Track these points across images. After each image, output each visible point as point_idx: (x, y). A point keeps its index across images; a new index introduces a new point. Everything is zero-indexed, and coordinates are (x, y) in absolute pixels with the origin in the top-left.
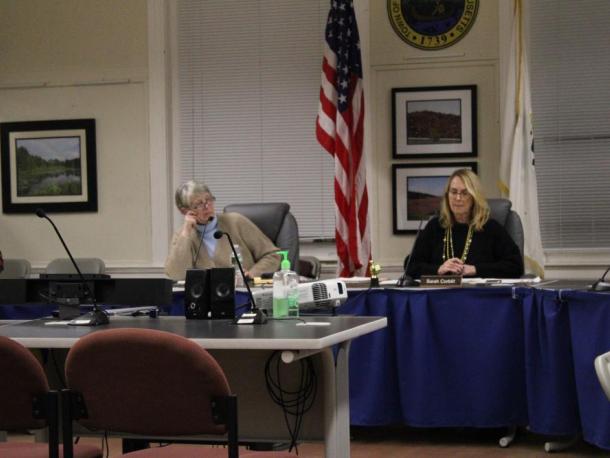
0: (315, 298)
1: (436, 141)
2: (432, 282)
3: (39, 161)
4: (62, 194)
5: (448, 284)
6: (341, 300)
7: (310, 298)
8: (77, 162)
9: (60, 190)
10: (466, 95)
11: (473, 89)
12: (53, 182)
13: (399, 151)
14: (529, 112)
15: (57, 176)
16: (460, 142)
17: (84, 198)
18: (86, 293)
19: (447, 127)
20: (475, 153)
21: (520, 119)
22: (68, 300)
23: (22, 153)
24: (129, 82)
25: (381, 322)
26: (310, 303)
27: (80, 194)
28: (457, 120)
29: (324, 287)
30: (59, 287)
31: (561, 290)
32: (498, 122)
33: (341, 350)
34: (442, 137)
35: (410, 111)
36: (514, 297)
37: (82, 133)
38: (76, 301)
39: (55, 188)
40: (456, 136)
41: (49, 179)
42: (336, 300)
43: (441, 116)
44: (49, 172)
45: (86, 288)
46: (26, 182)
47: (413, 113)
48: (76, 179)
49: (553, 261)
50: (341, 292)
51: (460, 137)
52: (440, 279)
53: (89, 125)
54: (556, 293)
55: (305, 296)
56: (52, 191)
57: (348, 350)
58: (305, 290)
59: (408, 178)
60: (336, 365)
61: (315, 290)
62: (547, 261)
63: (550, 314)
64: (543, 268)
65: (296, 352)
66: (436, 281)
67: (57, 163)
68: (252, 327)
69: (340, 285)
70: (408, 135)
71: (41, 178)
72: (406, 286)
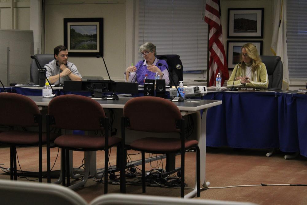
0: (195, 92)
1: (246, 31)
2: (243, 89)
3: (80, 35)
4: (89, 49)
5: (250, 90)
6: (205, 94)
7: (193, 92)
8: (95, 36)
9: (88, 47)
10: (259, 13)
11: (263, 10)
12: (85, 44)
13: (230, 35)
14: (285, 20)
15: (87, 41)
16: (256, 32)
17: (98, 51)
18: (105, 88)
19: (250, 26)
20: (262, 37)
21: (281, 24)
22: (98, 90)
23: (72, 31)
24: (118, 3)
25: (220, 102)
26: (192, 94)
27: (96, 49)
28: (255, 22)
29: (198, 88)
30: (94, 85)
31: (293, 94)
32: (273, 24)
33: (204, 112)
34: (249, 30)
35: (235, 18)
36: (276, 96)
37: (98, 23)
38: (101, 90)
39: (86, 46)
40: (254, 29)
41: (83, 42)
42: (202, 94)
43: (248, 20)
44: (84, 40)
45: (105, 86)
46: (74, 43)
47: (236, 19)
48: (95, 43)
49: (293, 83)
50: (205, 90)
51: (256, 30)
52: (246, 88)
53: (101, 21)
54: (292, 95)
55: (191, 91)
56: (85, 47)
57: (206, 112)
58: (191, 89)
59: (233, 46)
60: (201, 118)
61: (195, 89)
62: (291, 83)
63: (289, 103)
64: (289, 86)
65: (187, 111)
66: (245, 89)
67: (87, 36)
68: (177, 102)
69: (204, 88)
70: (234, 29)
71: (80, 42)
72: (234, 91)
